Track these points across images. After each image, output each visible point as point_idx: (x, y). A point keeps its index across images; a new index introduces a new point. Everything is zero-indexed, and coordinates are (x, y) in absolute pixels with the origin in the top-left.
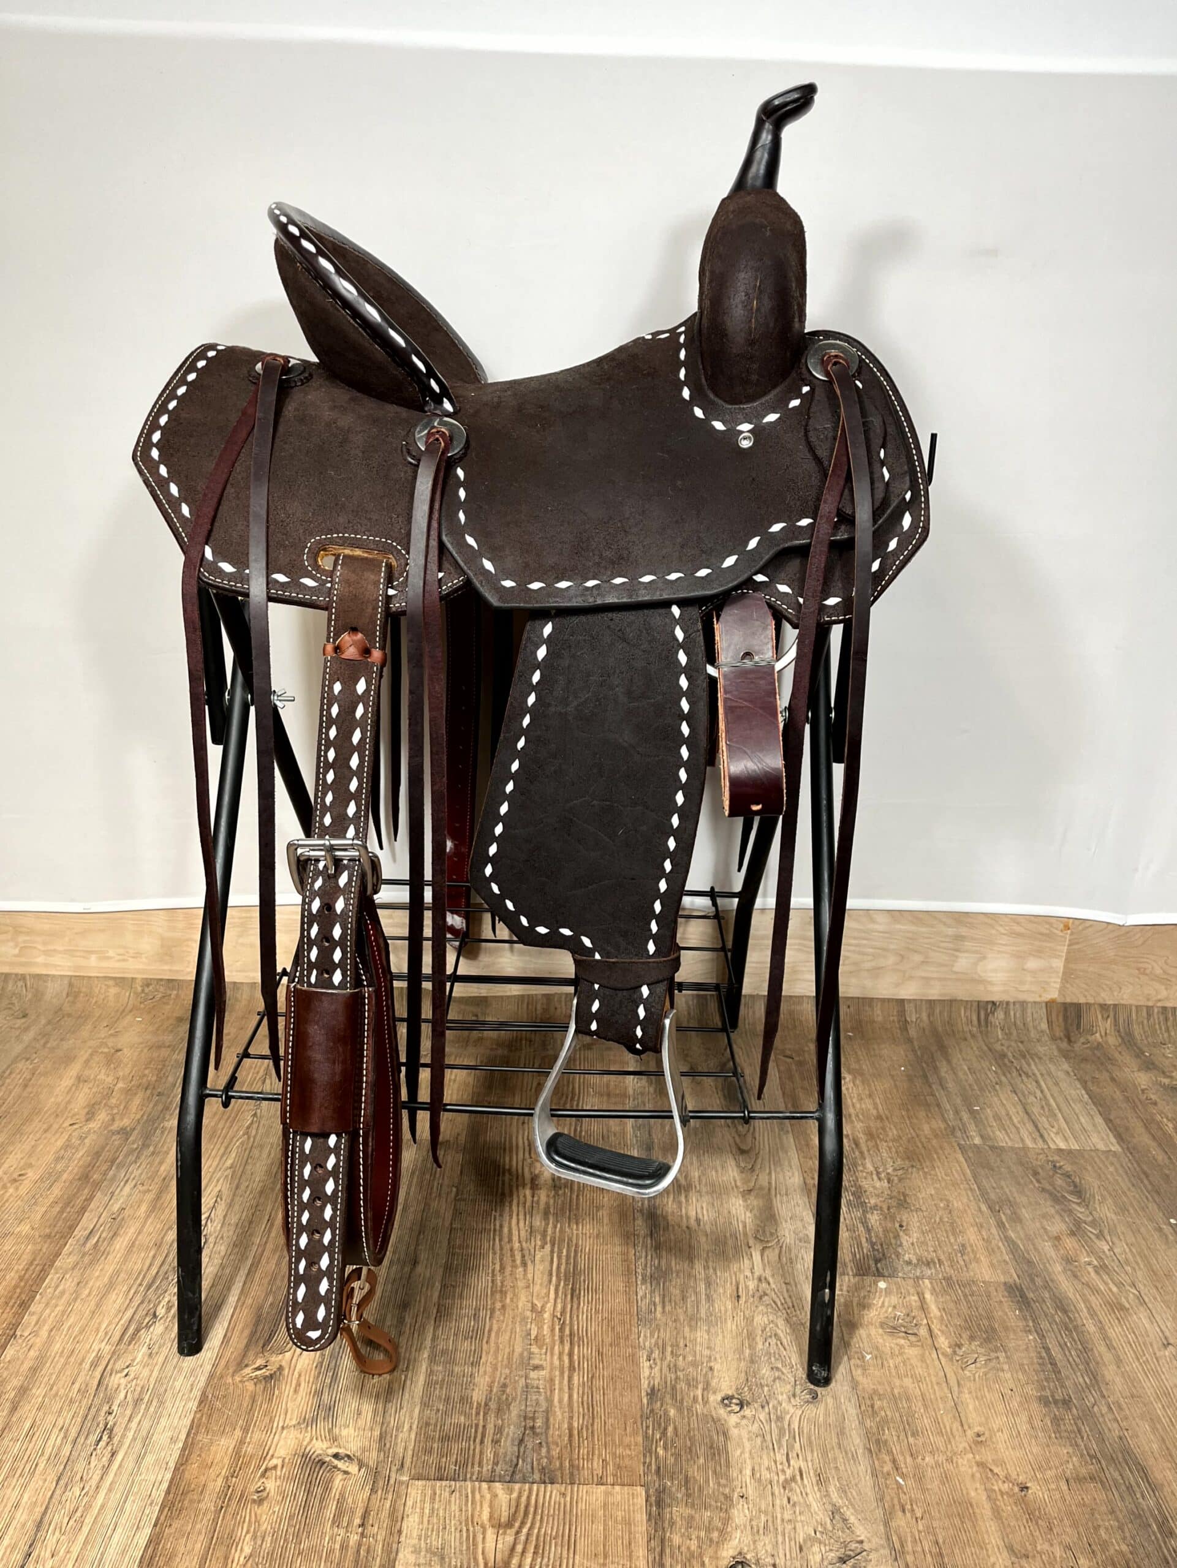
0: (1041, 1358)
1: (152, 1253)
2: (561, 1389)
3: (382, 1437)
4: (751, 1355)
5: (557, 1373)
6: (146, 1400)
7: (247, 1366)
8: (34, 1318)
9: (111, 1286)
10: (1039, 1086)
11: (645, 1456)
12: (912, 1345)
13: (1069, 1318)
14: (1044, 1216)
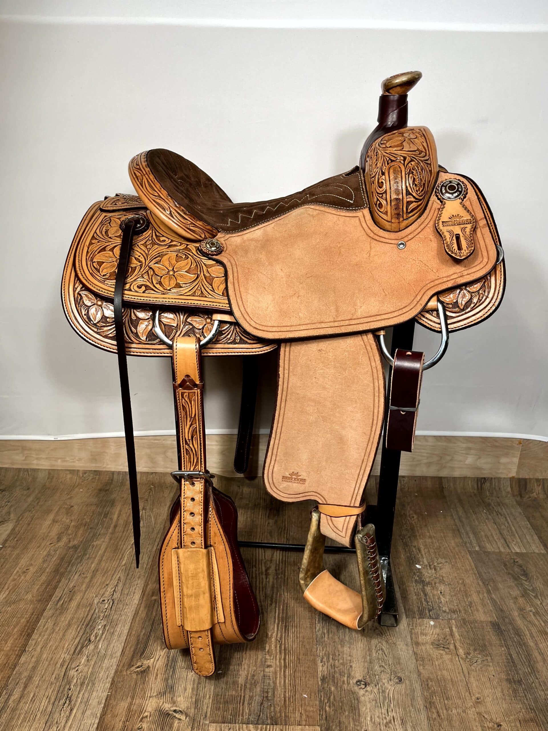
0: (508, 659)
1: (88, 609)
2: (280, 677)
3: (196, 701)
4: (370, 659)
5: (278, 669)
6: (86, 683)
7: (133, 666)
8: (34, 642)
9: (69, 625)
10: (507, 520)
11: (320, 711)
12: (447, 654)
13: (521, 639)
14: (510, 587)
